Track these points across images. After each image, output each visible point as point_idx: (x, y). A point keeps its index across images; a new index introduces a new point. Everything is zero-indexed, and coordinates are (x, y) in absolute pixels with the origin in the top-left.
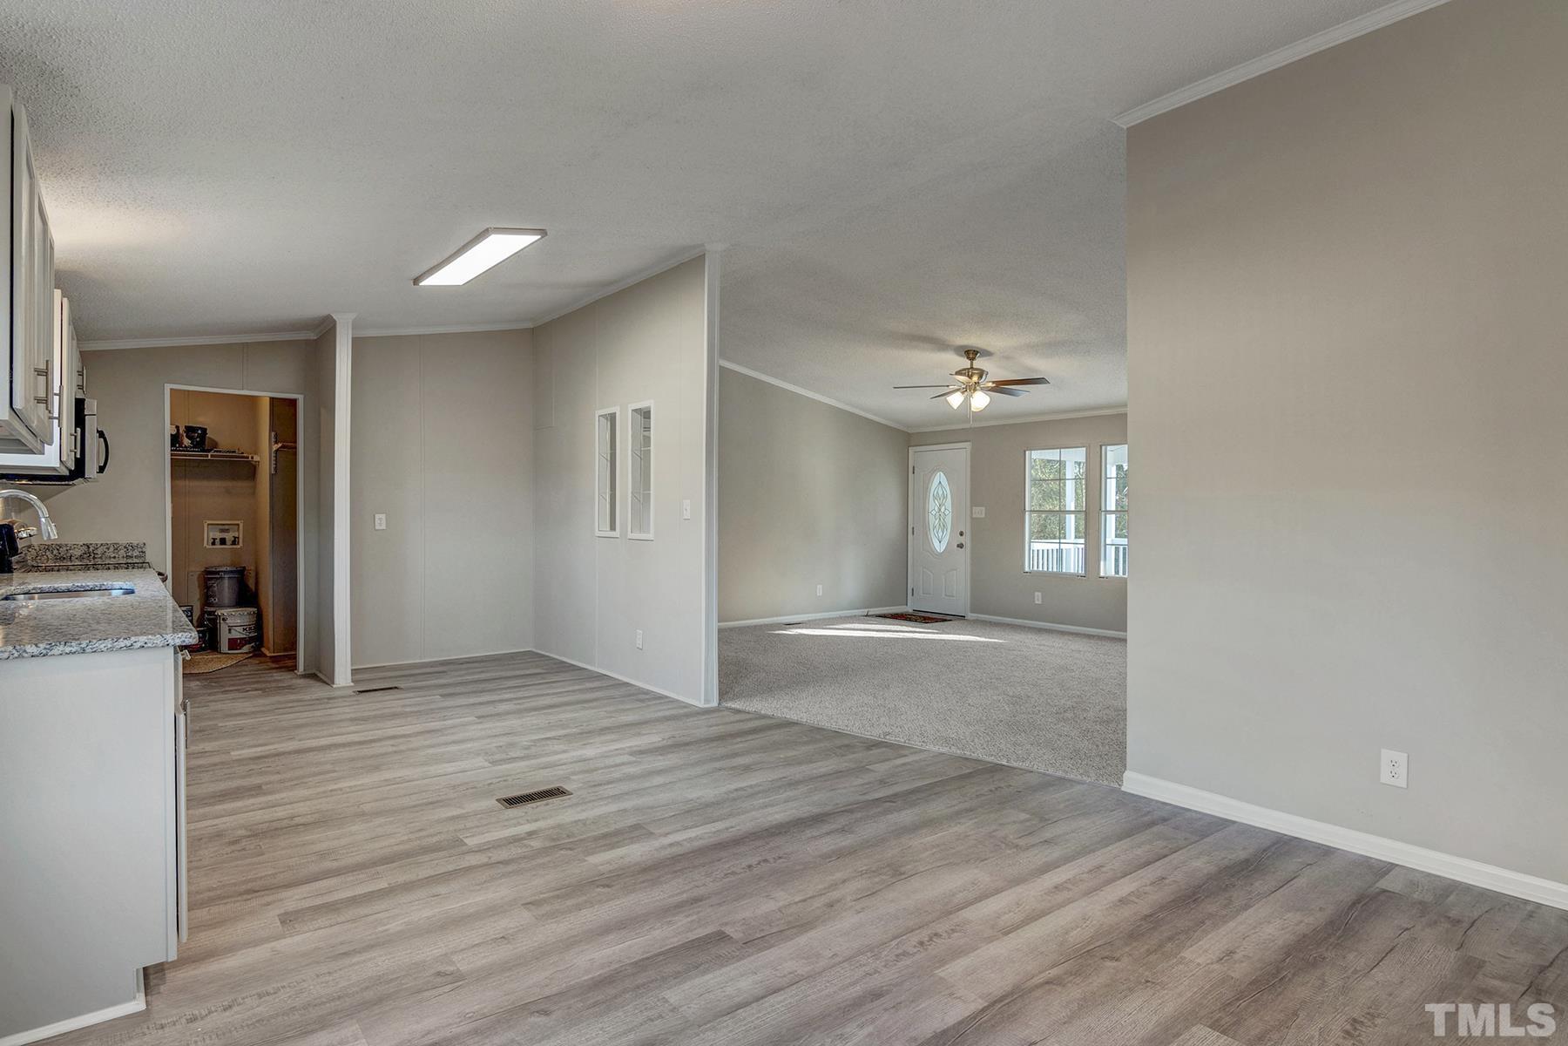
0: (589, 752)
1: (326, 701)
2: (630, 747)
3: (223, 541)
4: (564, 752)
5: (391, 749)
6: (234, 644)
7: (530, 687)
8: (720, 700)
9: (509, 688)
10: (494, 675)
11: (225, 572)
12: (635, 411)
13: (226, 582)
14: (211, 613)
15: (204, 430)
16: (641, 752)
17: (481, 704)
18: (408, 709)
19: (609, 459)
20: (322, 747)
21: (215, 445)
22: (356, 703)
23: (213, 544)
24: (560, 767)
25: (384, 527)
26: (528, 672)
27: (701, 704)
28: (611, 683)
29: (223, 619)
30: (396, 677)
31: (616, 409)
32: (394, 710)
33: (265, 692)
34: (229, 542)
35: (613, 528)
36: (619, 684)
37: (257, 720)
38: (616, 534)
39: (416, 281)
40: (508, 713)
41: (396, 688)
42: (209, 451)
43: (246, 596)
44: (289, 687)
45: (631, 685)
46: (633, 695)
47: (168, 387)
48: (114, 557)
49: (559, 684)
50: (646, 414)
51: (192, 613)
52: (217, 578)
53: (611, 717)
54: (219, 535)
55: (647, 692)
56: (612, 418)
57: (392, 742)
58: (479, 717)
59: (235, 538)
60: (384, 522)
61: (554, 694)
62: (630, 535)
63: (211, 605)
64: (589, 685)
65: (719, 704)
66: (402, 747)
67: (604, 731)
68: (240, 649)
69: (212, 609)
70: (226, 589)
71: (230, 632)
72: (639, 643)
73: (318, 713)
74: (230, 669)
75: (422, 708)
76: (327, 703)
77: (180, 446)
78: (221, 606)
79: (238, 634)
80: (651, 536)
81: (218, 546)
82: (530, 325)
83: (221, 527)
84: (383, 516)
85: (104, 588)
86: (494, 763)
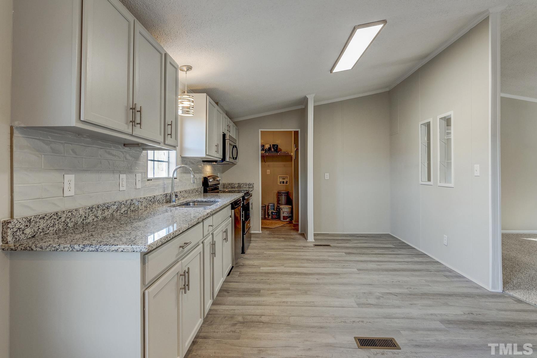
0: (415, 312)
1: (302, 247)
2: (441, 315)
3: (283, 182)
4: (399, 307)
5: (316, 281)
6: (285, 218)
7: (385, 256)
8: (504, 288)
9: (376, 254)
10: (370, 245)
11: (283, 193)
12: (441, 119)
13: (283, 196)
14: (279, 206)
15: (277, 146)
16: (449, 322)
17: (362, 261)
18: (330, 258)
19: (427, 145)
20: (291, 273)
21: (281, 150)
22: (312, 251)
23: (281, 183)
24: (395, 320)
25: (328, 178)
26: (386, 246)
27: (489, 288)
28: (428, 260)
29: (282, 209)
30: (331, 240)
31: (431, 120)
32: (324, 257)
33: (286, 239)
34: (285, 183)
35: (429, 180)
36: (433, 262)
37: (276, 253)
38: (431, 183)
39: (331, 71)
40: (372, 270)
41: (329, 245)
42: (278, 152)
43: (289, 202)
44: (293, 239)
45: (440, 264)
46: (442, 271)
47: (260, 130)
48: (246, 188)
49: (400, 256)
50: (447, 121)
51: (274, 206)
52: (281, 195)
53: (429, 286)
54: (282, 180)
55: (450, 271)
56: (428, 125)
57: (317, 277)
58: (359, 270)
59: (287, 181)
60: (328, 176)
61: (397, 262)
62: (439, 184)
63: (279, 204)
64: (416, 259)
65: (503, 291)
66: (321, 281)
67: (424, 295)
68: (286, 220)
69: (279, 205)
70: (283, 199)
71: (283, 214)
72: (445, 242)
73: (297, 254)
74: (280, 228)
75: (336, 259)
76: (303, 249)
77: (271, 151)
78: (282, 205)
79: (286, 214)
80: (452, 185)
81: (282, 184)
82: (388, 90)
83: (283, 178)
84: (328, 174)
85: (215, 201)
86: (359, 305)
